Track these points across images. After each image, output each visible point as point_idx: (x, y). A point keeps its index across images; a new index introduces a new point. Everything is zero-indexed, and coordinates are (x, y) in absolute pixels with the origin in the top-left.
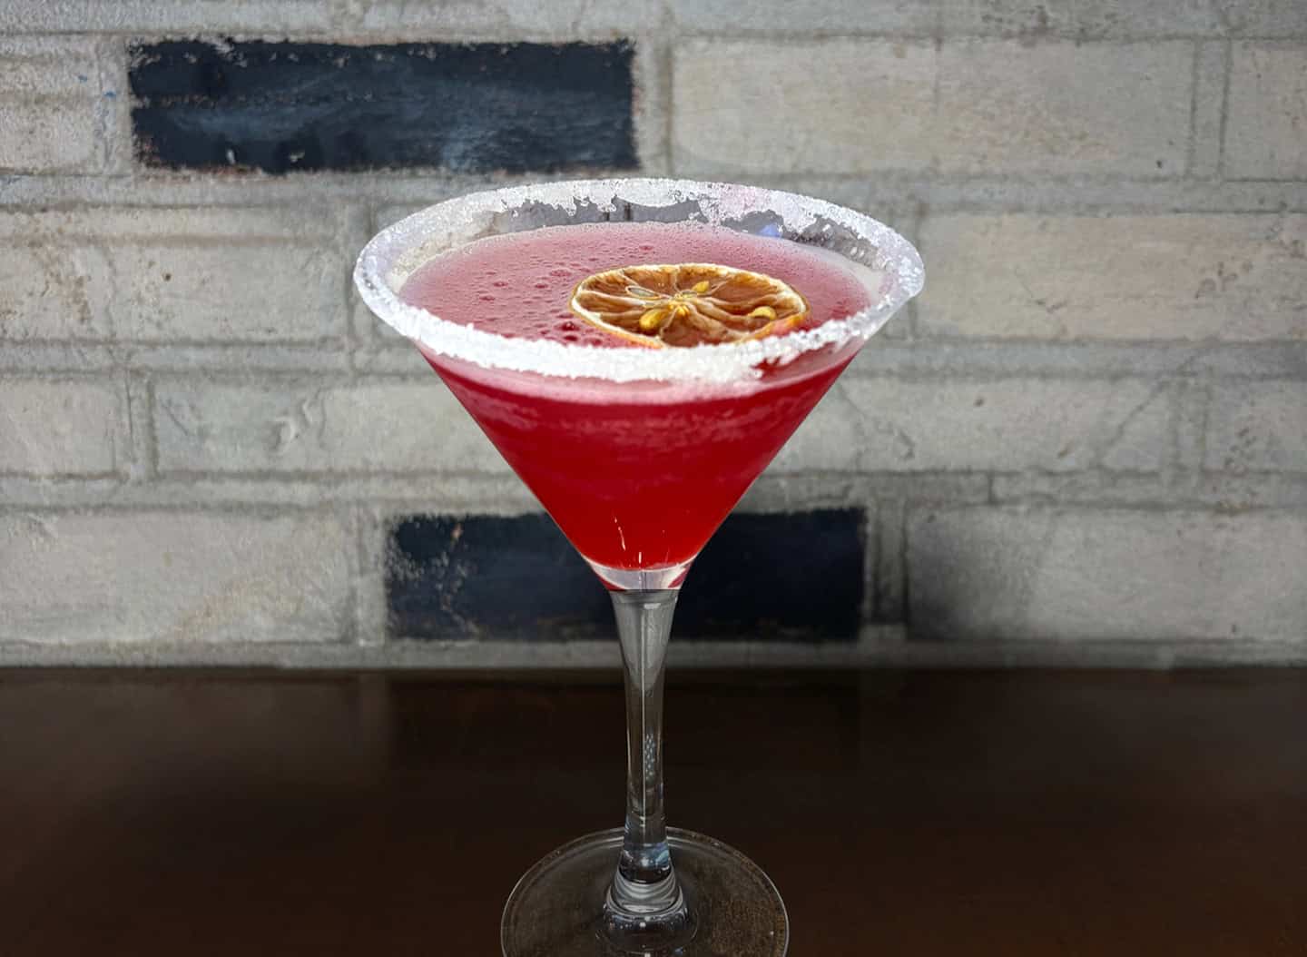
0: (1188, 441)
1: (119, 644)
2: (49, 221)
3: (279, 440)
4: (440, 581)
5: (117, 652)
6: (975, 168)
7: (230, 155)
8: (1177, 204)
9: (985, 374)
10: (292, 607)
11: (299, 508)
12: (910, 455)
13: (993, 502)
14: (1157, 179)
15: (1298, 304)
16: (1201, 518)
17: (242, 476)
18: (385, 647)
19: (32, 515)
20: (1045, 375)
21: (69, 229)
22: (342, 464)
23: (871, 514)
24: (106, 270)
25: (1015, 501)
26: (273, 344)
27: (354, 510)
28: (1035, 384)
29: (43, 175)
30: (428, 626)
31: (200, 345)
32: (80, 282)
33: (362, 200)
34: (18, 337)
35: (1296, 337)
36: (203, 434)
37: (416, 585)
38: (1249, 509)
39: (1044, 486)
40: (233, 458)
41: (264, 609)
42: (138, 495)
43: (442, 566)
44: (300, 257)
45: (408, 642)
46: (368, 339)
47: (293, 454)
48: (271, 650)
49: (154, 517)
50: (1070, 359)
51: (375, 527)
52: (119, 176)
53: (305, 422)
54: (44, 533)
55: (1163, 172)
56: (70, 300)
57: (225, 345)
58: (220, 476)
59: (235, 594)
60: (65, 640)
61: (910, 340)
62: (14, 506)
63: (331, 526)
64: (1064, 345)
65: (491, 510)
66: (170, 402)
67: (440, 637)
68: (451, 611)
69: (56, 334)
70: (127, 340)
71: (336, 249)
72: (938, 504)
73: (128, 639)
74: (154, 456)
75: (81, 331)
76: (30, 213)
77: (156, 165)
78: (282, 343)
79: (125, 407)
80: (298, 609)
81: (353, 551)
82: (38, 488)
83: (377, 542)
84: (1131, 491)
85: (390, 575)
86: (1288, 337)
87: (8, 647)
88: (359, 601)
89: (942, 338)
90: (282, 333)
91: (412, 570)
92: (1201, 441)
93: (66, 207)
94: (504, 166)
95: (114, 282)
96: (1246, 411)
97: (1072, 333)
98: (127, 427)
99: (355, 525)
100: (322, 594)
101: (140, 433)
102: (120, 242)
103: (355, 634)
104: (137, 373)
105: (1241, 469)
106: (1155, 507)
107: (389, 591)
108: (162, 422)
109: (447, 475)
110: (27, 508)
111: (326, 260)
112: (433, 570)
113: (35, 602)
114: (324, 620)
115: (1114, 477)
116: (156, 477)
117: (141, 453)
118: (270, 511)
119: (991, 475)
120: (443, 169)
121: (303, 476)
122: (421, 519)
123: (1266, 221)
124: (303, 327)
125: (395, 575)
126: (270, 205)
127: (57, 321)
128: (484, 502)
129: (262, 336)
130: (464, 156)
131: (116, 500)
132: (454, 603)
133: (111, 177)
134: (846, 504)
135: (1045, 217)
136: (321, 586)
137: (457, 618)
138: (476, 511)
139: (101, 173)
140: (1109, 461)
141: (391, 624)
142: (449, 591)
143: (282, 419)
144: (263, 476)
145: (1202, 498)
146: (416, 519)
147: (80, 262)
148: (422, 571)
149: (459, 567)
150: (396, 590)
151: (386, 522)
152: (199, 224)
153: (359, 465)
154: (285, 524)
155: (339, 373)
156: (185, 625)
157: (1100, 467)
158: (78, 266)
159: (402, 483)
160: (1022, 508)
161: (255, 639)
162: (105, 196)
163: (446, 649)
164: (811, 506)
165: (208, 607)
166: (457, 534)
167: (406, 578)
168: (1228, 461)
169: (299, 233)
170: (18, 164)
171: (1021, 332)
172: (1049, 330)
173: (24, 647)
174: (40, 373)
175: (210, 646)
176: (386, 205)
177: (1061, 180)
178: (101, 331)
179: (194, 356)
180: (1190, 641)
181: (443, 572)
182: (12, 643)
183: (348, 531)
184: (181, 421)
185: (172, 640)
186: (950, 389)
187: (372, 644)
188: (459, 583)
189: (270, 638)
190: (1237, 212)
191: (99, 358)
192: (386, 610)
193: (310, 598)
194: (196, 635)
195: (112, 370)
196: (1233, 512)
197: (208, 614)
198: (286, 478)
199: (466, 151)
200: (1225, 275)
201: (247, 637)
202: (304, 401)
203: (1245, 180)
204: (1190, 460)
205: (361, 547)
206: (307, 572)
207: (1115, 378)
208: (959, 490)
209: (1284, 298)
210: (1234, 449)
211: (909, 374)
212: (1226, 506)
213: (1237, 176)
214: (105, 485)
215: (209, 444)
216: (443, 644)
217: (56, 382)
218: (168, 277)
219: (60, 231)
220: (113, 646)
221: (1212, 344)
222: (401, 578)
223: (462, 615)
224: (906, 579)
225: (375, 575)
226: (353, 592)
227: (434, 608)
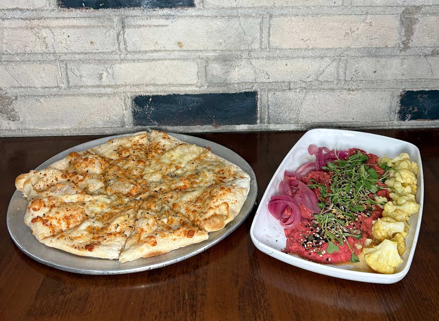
0: (341, 73)
1: (63, 129)
2: (36, 22)
3: (102, 78)
4: (146, 111)
6: (285, 5)
7: (83, 4)
8: (339, 13)
9: (288, 57)
11: (108, 94)
12: (269, 78)
13: (290, 89)
14: (334, 6)
15: (371, 38)
16: (345, 92)
17: (93, 87)
18: (133, 128)
19: (36, 97)
20: (304, 58)
21: (41, 24)
22: (118, 84)
23: (258, 93)
24: (52, 35)
25: (296, 89)
26: (99, 53)
27: (123, 94)
28: (301, 59)
29: (32, 10)
30: (144, 122)
31: (79, 54)
32: (45, 38)
33: (120, 15)
34: (29, 53)
35: (370, 46)
36: (81, 76)
37: (140, 113)
38: (357, 90)
39: (303, 85)
40: (90, 82)
41: (100, 119)
42: (65, 92)
43: (147, 108)
44: (104, 31)
45: (139, 127)
46: (124, 51)
47: (105, 80)
48: (103, 129)
49: (70, 98)
50: (310, 53)
51: (129, 99)
52: (53, 10)
53: (108, 73)
54: (40, 102)
55: (335, 5)
56: (43, 43)
57: (86, 54)
58: (87, 87)
59: (93, 116)
60: (48, 129)
61: (268, 49)
62: (31, 95)
63: (117, 98)
64: (310, 50)
65: (159, 94)
66: (71, 68)
67: (147, 125)
68: (150, 119)
69: (40, 52)
70: (59, 53)
71: (114, 28)
72: (276, 90)
73: (65, 127)
74: (68, 82)
75: (46, 51)
76: (30, 21)
77: (63, 7)
78: (101, 53)
79: (59, 69)
80: (109, 119)
81: (123, 104)
82: (38, 91)
83: (129, 102)
84: (326, 86)
86: (368, 47)
87: (33, 130)
88: (125, 117)
89: (276, 49)
90: (101, 50)
91: (139, 109)
92: (345, 73)
93: (39, 19)
94: (158, 6)
95: (54, 38)
96: (357, 65)
97: (311, 47)
98: (61, 76)
99: (123, 98)
100: (116, 116)
101: (64, 76)
102: (55, 28)
103: (125, 125)
104: (62, 61)
105: (355, 80)
106: (332, 90)
107: (133, 114)
108: (70, 73)
109: (147, 85)
110: (35, 96)
111: (111, 31)
112: (145, 109)
114: (117, 122)
115: (322, 83)
116: (69, 87)
117: (65, 81)
118: (101, 95)
119: (290, 83)
120: (142, 7)
121: (109, 86)
122: (141, 96)
123: (363, 17)
124: (106, 49)
125: (134, 110)
126: (95, 17)
127: (39, 48)
128: (157, 92)
129: (95, 51)
130: (147, 4)
131: (60, 93)
132: (150, 117)
133: (51, 10)
134: (252, 90)
135: (304, 17)
136: (115, 113)
138: (155, 94)
139: (48, 9)
140: (320, 79)
141: (134, 122)
142: (149, 114)
143: (103, 72)
144: (99, 86)
145: (345, 87)
146: (139, 96)
147: (44, 33)
148: (142, 109)
149: (151, 108)
150: (135, 114)
151: (131, 97)
152: (75, 22)
153: (124, 83)
154: (105, 98)
155: (117, 60)
156: (80, 124)
157: (318, 80)
158: (44, 34)
159: (135, 87)
160: (298, 90)
161: (99, 127)
162: (50, 16)
164: (243, 91)
166: (150, 100)
167: (137, 111)
168: (352, 78)
169: (104, 24)
170: (25, 8)
171: (297, 47)
172: (305, 47)
173: (38, 130)
174: (35, 61)
175: (87, 129)
176: (127, 17)
177: (308, 7)
178: (52, 51)
179: (77, 56)
183: (122, 100)
184: (74, 73)
185: (76, 127)
186: (279, 61)
187: (129, 127)
188: (151, 112)
189: (103, 126)
190: (355, 15)
191: (52, 58)
192: (133, 119)
193: (112, 117)
194: (83, 126)
195: (55, 60)
196: (353, 90)
197: (86, 121)
198: (104, 87)
199: (148, 3)
200: (352, 31)
201: (96, 126)
202: (108, 67)
203: (357, 7)
204: (342, 78)
205: (125, 103)
206: (112, 110)
207: (322, 58)
208: (282, 86)
209: (367, 37)
210: (353, 75)
211: (268, 58)
212: (351, 89)
213: (355, 6)
214: (55, 89)
215: (83, 78)
216: (148, 127)
217: (40, 64)
218: (69, 37)
219: (38, 25)
220: (61, 130)
221: (348, 48)
223: (153, 120)
224: (268, 109)
225: (129, 110)
226: (124, 114)
227: (145, 118)
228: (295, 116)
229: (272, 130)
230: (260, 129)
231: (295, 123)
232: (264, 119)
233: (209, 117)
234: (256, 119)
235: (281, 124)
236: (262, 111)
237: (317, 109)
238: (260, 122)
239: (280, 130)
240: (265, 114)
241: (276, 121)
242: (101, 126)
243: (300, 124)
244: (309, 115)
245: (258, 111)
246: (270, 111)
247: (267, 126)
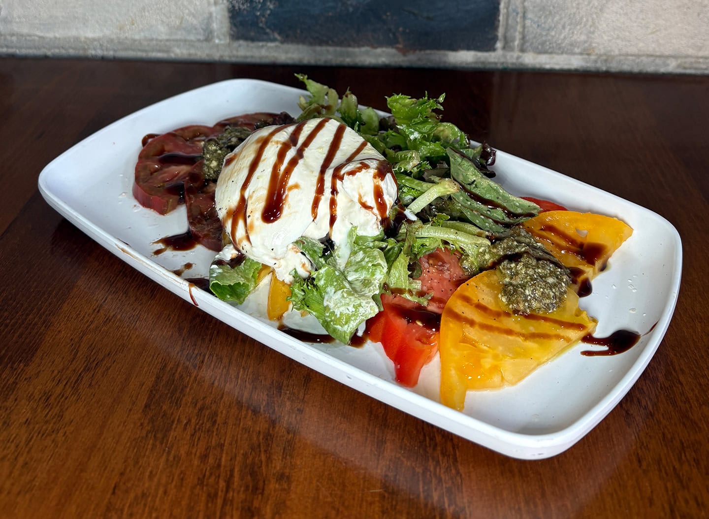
1: (86, 38)
4: (259, 10)
5: (85, 42)
10: (178, 23)
18: (229, 44)
30: (252, 34)
37: (245, 12)
41: (163, 22)
43: (259, 2)
45: (241, 42)
48: (168, 43)
59: (147, 14)
60: (57, 35)
67: (259, 40)
68: (264, 26)
73: (90, 35)
80: (181, 23)
85: (230, 6)
87: (28, 38)
88: (214, 19)
91: (243, 4)
100: (194, 16)
103: (213, 37)
107: (231, 15)
112: (254, 4)
113: (40, 14)
114: (196, 29)
125: (233, 7)
132: (266, 23)
136: (193, 11)
137: (268, 30)
141: (232, 32)
142: (264, 16)
148: (249, 5)
149: (268, 3)
150: (234, 14)
156: (120, 29)
161: (160, 38)
163: (262, 46)
165: (133, 20)
167: (240, 9)
173: (37, 38)
175: (135, 41)
180: (687, 56)
181: (260, 6)
182: (30, 36)
185: (114, 36)
187: (222, 42)
188: (268, 12)
189: (167, 37)
192: (229, 24)
193: (187, 17)
194: (127, 34)
197: (133, 24)
201: (154, 36)
206: (185, 3)
216: (261, 44)
220: (83, 39)
222: (237, 8)
223: (271, 29)
224: (524, 17)
225: (223, 6)
226: (211, 14)
227: (255, 24)
228: (583, 38)
229: (530, 66)
230: (503, 63)
231: (581, 54)
232: (513, 40)
233: (390, 30)
234: (495, 39)
235: (551, 53)
236: (510, 22)
237: (635, 24)
238: (504, 48)
239: (548, 67)
240: (515, 30)
241: (540, 47)
242: (164, 37)
243: (593, 57)
244: (615, 36)
245: (499, 21)
246: (528, 23)
247: (518, 58)
